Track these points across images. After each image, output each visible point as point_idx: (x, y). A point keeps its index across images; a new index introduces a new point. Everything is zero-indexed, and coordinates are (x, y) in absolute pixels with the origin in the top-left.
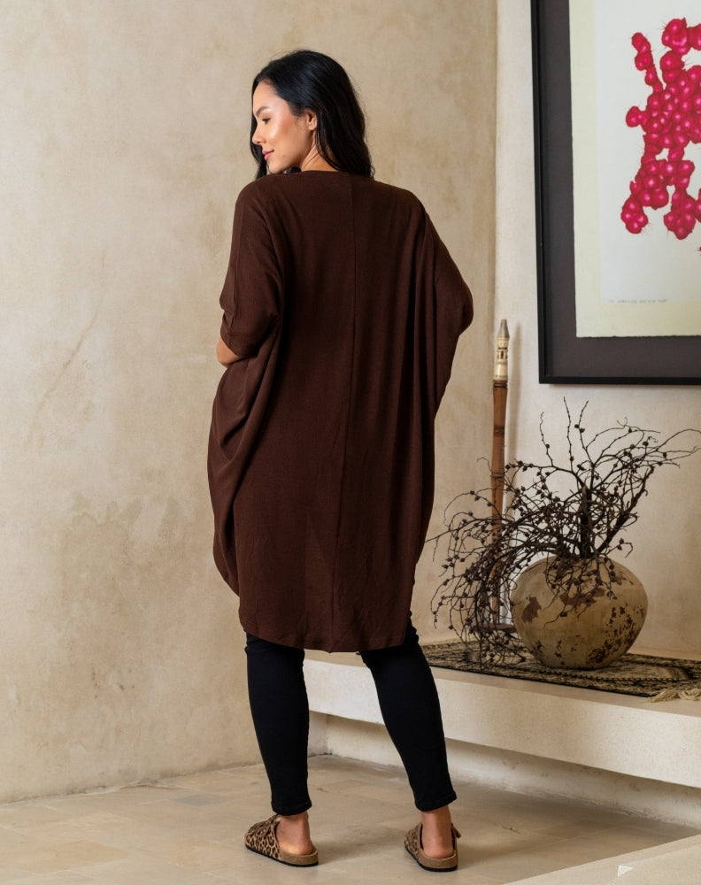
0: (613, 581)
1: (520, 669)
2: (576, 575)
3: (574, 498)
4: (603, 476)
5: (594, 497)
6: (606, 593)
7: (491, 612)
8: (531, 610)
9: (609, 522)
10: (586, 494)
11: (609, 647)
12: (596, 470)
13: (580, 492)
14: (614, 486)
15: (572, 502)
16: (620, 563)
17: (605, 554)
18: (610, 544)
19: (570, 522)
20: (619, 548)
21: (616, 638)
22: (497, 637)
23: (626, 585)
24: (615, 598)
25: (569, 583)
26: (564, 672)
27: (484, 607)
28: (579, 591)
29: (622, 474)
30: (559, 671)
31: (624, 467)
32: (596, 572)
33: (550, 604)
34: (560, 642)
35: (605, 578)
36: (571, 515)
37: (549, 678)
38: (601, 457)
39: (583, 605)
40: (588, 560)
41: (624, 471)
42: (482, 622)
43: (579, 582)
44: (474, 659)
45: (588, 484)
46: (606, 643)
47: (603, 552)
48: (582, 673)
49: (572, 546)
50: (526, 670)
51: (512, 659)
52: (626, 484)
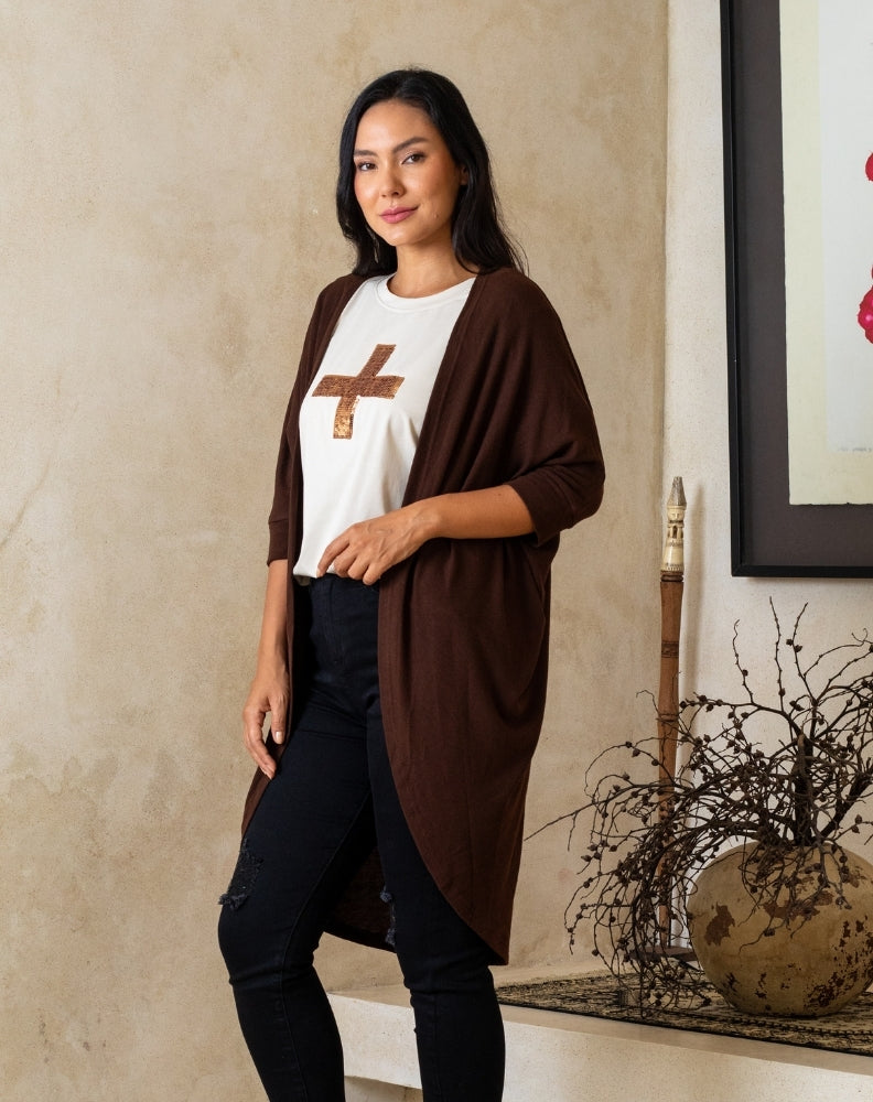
0: (845, 880)
1: (701, 1017)
2: (789, 872)
3: (786, 753)
4: (830, 719)
5: (816, 751)
6: (834, 899)
7: (658, 928)
8: (720, 925)
9: (839, 791)
10: (803, 747)
11: (840, 983)
12: (820, 709)
13: (794, 743)
14: (848, 733)
15: (782, 760)
16: (857, 853)
17: (832, 840)
18: (841, 824)
19: (779, 790)
20: (855, 830)
21: (850, 969)
22: (667, 968)
23: (865, 887)
24: (848, 907)
25: (778, 883)
26: (769, 1021)
27: (646, 921)
28: (793, 896)
29: (859, 716)
30: (761, 1020)
31: (863, 705)
32: (820, 867)
33: (749, 918)
34: (763, 976)
35: (833, 875)
36: (781, 779)
37: (747, 1032)
38: (827, 690)
39: (799, 918)
40: (807, 849)
41: (862, 711)
42: (644, 944)
43: (793, 883)
44: (631, 1001)
45: (807, 731)
46: (835, 976)
47: (830, 836)
48: (796, 1023)
49: (782, 826)
50: (712, 1019)
51: (690, 1002)
52: (865, 731)
